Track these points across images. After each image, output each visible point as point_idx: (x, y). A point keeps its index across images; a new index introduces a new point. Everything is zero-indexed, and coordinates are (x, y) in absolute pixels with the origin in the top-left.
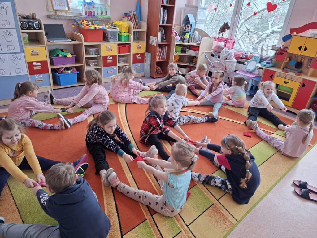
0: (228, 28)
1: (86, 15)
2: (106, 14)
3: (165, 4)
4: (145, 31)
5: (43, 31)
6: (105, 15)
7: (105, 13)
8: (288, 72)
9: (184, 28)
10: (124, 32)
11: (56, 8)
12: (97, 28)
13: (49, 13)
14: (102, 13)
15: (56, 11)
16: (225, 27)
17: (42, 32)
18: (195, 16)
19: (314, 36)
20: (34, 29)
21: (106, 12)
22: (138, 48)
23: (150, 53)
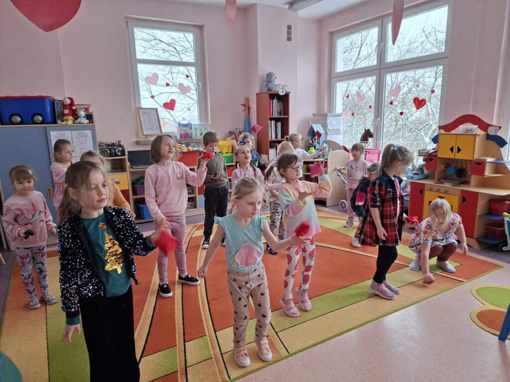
0: (371, 136)
1: (181, 137)
3: (276, 115)
5: (126, 157)
8: (443, 184)
9: (311, 142)
10: (226, 153)
11: (145, 133)
12: (191, 150)
13: (138, 139)
15: (146, 136)
16: (367, 135)
17: (125, 159)
18: (325, 126)
19: (466, 132)
20: (116, 155)
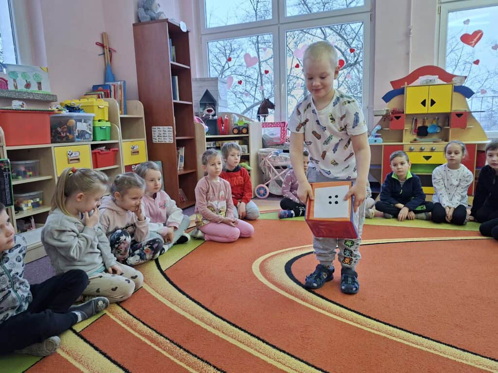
2: (40, 88)
4: (141, 118)
6: (37, 89)
7: (37, 85)
10: (99, 121)
14: (28, 86)
16: (266, 106)
21: (39, 84)
22: (134, 152)
23: (160, 162)
